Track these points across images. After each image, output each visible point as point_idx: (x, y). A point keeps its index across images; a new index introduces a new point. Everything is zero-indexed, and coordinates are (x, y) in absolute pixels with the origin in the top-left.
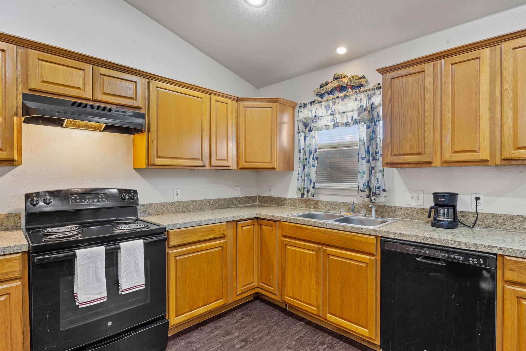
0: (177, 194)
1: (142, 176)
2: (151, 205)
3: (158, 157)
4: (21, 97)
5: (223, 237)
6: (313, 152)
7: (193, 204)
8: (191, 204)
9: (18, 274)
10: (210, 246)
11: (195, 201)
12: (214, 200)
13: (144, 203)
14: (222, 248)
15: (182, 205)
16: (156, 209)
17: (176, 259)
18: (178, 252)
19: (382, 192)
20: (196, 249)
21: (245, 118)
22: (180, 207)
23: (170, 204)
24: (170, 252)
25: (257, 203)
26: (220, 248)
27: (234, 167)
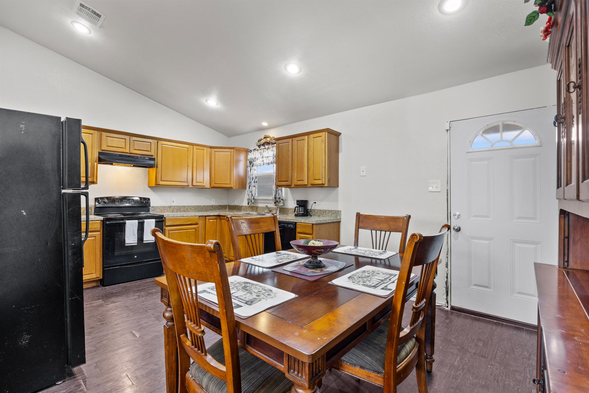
0: (173, 202)
1: (153, 191)
2: (158, 207)
3: (161, 181)
4: (98, 153)
5: (197, 224)
6: (254, 178)
7: (183, 208)
9: (99, 229)
10: (189, 228)
11: (185, 206)
12: (197, 206)
13: (153, 206)
14: (196, 230)
15: (176, 208)
17: (169, 232)
18: (170, 229)
19: (281, 200)
20: (180, 228)
21: (215, 159)
22: (175, 209)
23: (169, 207)
24: (166, 228)
25: (227, 210)
26: (194, 230)
27: (208, 186)
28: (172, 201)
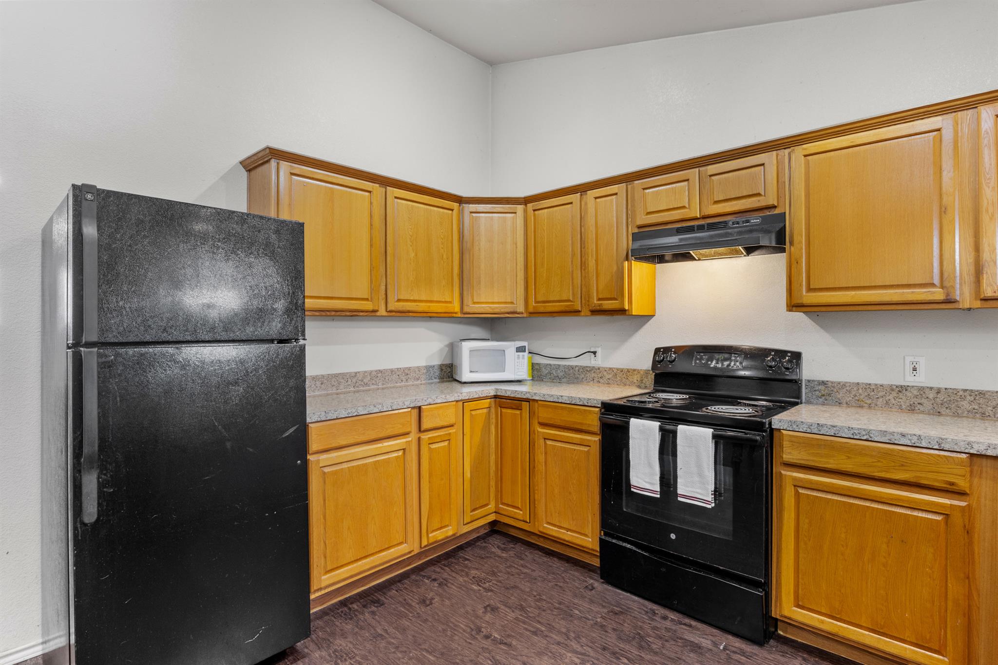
0: (915, 369)
1: (822, 327)
2: (842, 385)
3: (810, 290)
4: (630, 238)
5: (954, 492)
7: (970, 398)
8: (963, 398)
10: (900, 498)
11: (982, 393)
14: (946, 520)
15: (931, 396)
16: (855, 396)
17: (797, 492)
18: (801, 480)
20: (849, 488)
22: (923, 401)
23: (893, 390)
26: (939, 518)
28: (909, 368)
